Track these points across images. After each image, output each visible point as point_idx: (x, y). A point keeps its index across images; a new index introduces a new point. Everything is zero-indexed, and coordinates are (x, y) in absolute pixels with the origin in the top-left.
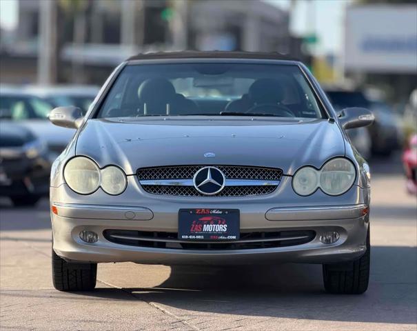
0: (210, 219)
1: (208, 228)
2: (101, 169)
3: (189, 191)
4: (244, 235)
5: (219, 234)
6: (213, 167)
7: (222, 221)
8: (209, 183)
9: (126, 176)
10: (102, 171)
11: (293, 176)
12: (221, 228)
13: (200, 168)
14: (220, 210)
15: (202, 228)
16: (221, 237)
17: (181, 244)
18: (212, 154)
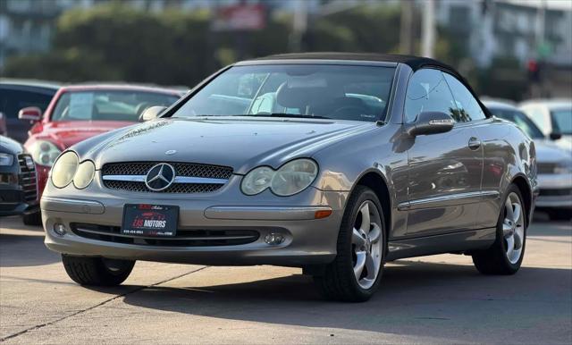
0: (150, 214)
1: (148, 224)
2: (80, 164)
3: (139, 186)
4: (181, 233)
5: (158, 230)
6: (167, 164)
7: (162, 217)
8: (158, 180)
9: (95, 171)
11: (244, 176)
12: (161, 224)
13: (154, 165)
14: (161, 206)
15: (144, 223)
16: (159, 234)
17: (146, 240)
18: (174, 151)
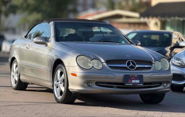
0: (134, 78)
1: (133, 81)
2: (91, 60)
3: (125, 68)
4: (145, 84)
5: (137, 83)
6: (131, 60)
7: (138, 79)
8: (132, 66)
9: (102, 63)
10: (92, 61)
11: (154, 64)
12: (138, 81)
14: (137, 75)
15: (132, 81)
16: (138, 85)
18: (129, 56)
